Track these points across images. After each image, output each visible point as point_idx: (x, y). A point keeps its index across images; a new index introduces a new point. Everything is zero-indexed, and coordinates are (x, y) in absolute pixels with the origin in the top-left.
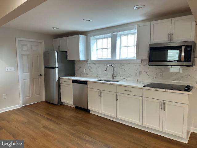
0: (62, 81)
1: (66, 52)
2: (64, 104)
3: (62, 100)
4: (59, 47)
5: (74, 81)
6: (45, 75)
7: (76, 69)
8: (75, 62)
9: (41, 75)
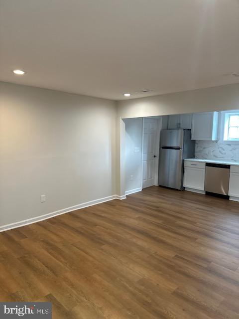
0: (186, 164)
1: (191, 130)
2: (185, 190)
3: (185, 185)
4: (179, 124)
5: (208, 164)
6: (160, 156)
7: (197, 150)
8: (197, 142)
9: (155, 156)
